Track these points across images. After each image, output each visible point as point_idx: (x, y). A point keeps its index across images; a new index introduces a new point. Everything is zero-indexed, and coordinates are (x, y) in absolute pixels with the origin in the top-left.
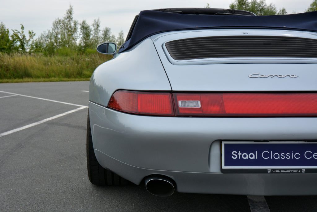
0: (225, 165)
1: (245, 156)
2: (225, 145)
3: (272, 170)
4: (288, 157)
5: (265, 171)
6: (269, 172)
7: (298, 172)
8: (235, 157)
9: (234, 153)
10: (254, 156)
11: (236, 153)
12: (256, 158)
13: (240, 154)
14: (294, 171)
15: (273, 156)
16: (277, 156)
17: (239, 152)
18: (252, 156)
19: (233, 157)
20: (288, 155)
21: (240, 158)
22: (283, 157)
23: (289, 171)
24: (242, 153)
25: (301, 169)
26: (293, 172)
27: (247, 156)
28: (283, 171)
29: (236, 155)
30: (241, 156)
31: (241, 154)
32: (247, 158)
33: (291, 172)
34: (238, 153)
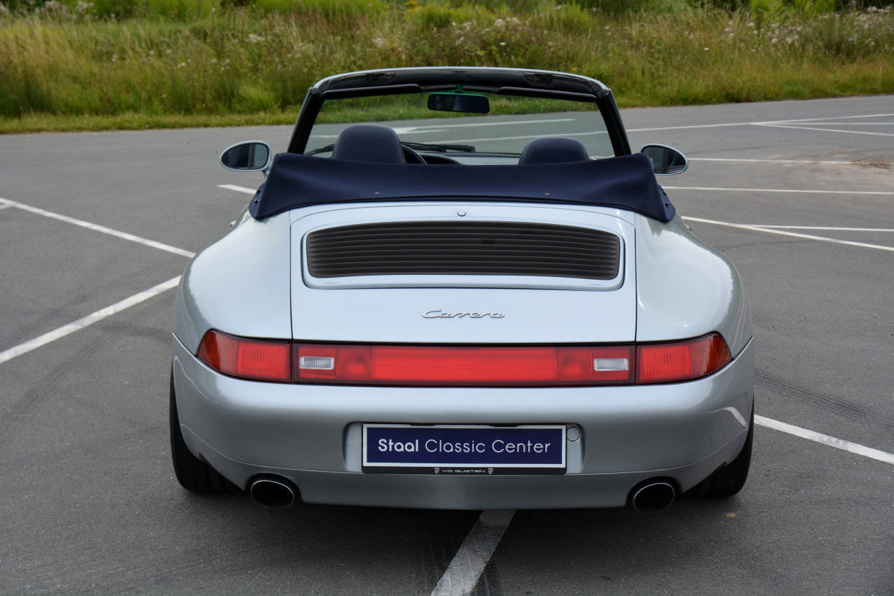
0: (368, 461)
1: (399, 447)
2: (368, 429)
3: (441, 468)
4: (467, 450)
5: (431, 470)
6: (436, 472)
7: (481, 473)
8: (383, 448)
9: (383, 442)
10: (414, 447)
11: (385, 441)
12: (417, 450)
13: (391, 443)
14: (476, 471)
15: (442, 447)
16: (448, 447)
17: (391, 440)
18: (409, 447)
19: (380, 448)
20: (466, 445)
21: (390, 450)
22: (458, 449)
23: (468, 471)
24: (395, 442)
25: (486, 469)
26: (474, 473)
27: (402, 447)
28: (458, 471)
29: (384, 445)
30: (393, 446)
31: (393, 444)
32: (402, 450)
33: (470, 473)
34: (388, 442)
